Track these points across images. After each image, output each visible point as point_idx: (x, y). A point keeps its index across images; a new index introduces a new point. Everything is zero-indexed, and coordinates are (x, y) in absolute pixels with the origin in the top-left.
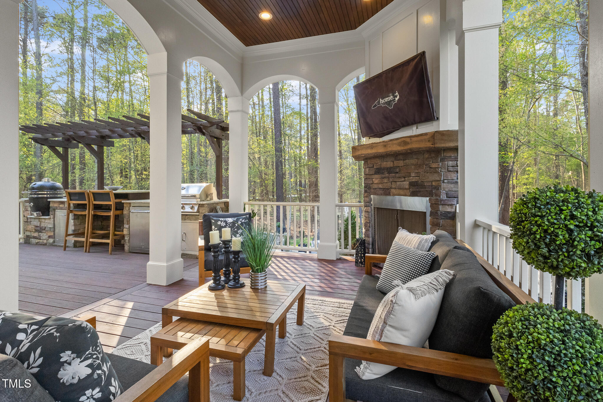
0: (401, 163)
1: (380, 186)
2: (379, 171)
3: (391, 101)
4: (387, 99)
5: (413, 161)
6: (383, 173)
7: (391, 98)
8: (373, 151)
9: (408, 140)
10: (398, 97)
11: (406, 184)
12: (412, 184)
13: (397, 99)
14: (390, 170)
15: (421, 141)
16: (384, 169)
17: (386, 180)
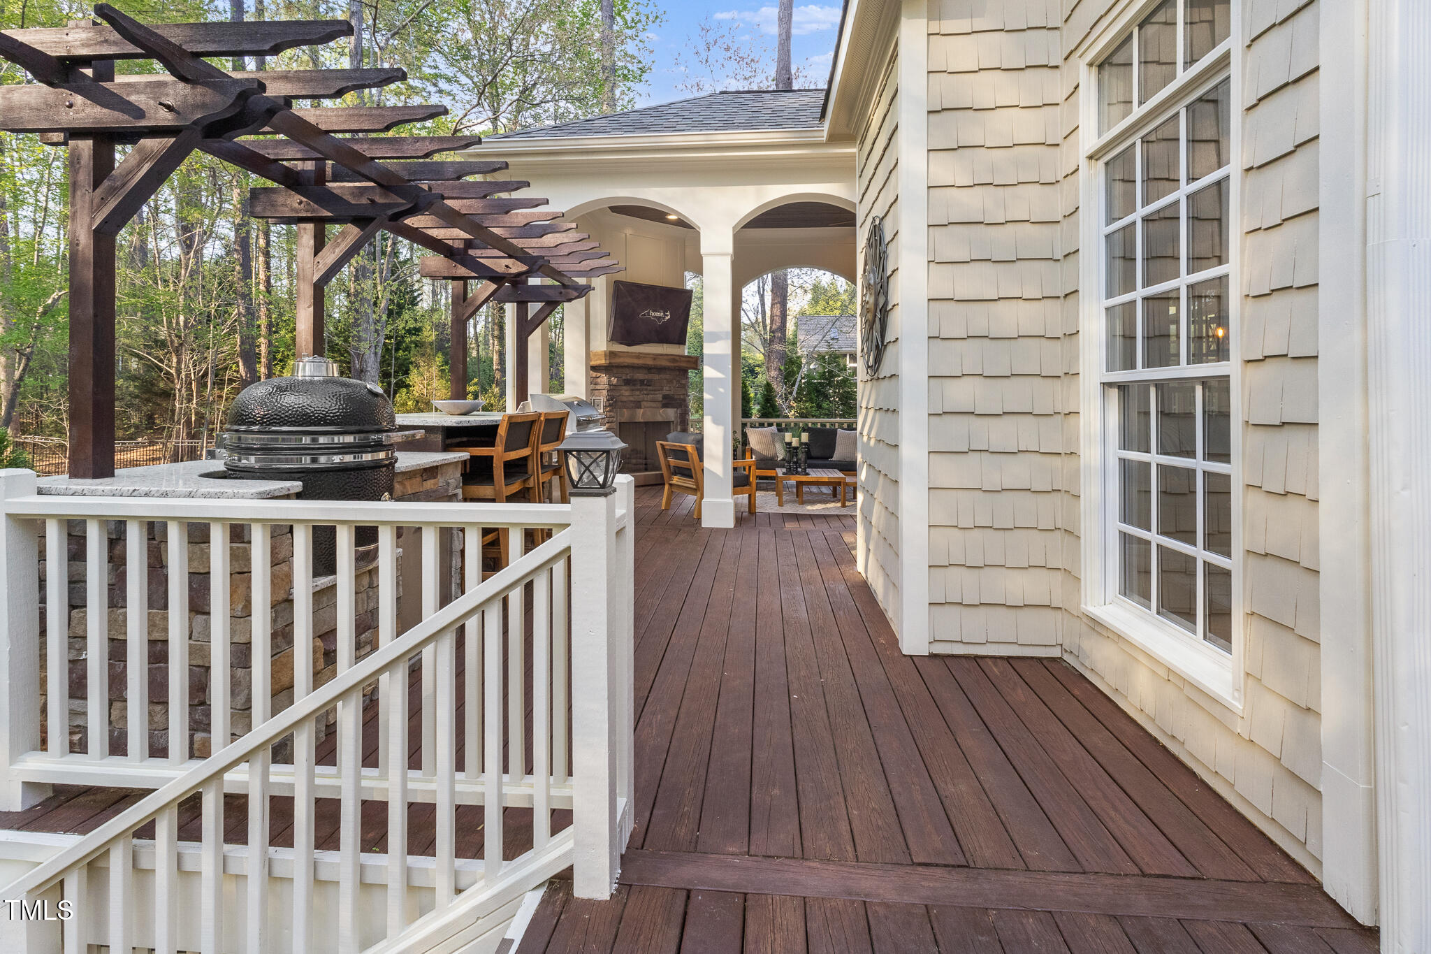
0: (657, 377)
1: (632, 399)
2: (628, 382)
3: (660, 317)
4: (657, 314)
5: (667, 377)
6: (634, 385)
7: (661, 314)
8: (640, 362)
9: (677, 358)
10: (669, 317)
11: (660, 397)
12: (665, 397)
13: (667, 318)
14: (642, 382)
15: (689, 361)
16: (636, 380)
17: (638, 393)
